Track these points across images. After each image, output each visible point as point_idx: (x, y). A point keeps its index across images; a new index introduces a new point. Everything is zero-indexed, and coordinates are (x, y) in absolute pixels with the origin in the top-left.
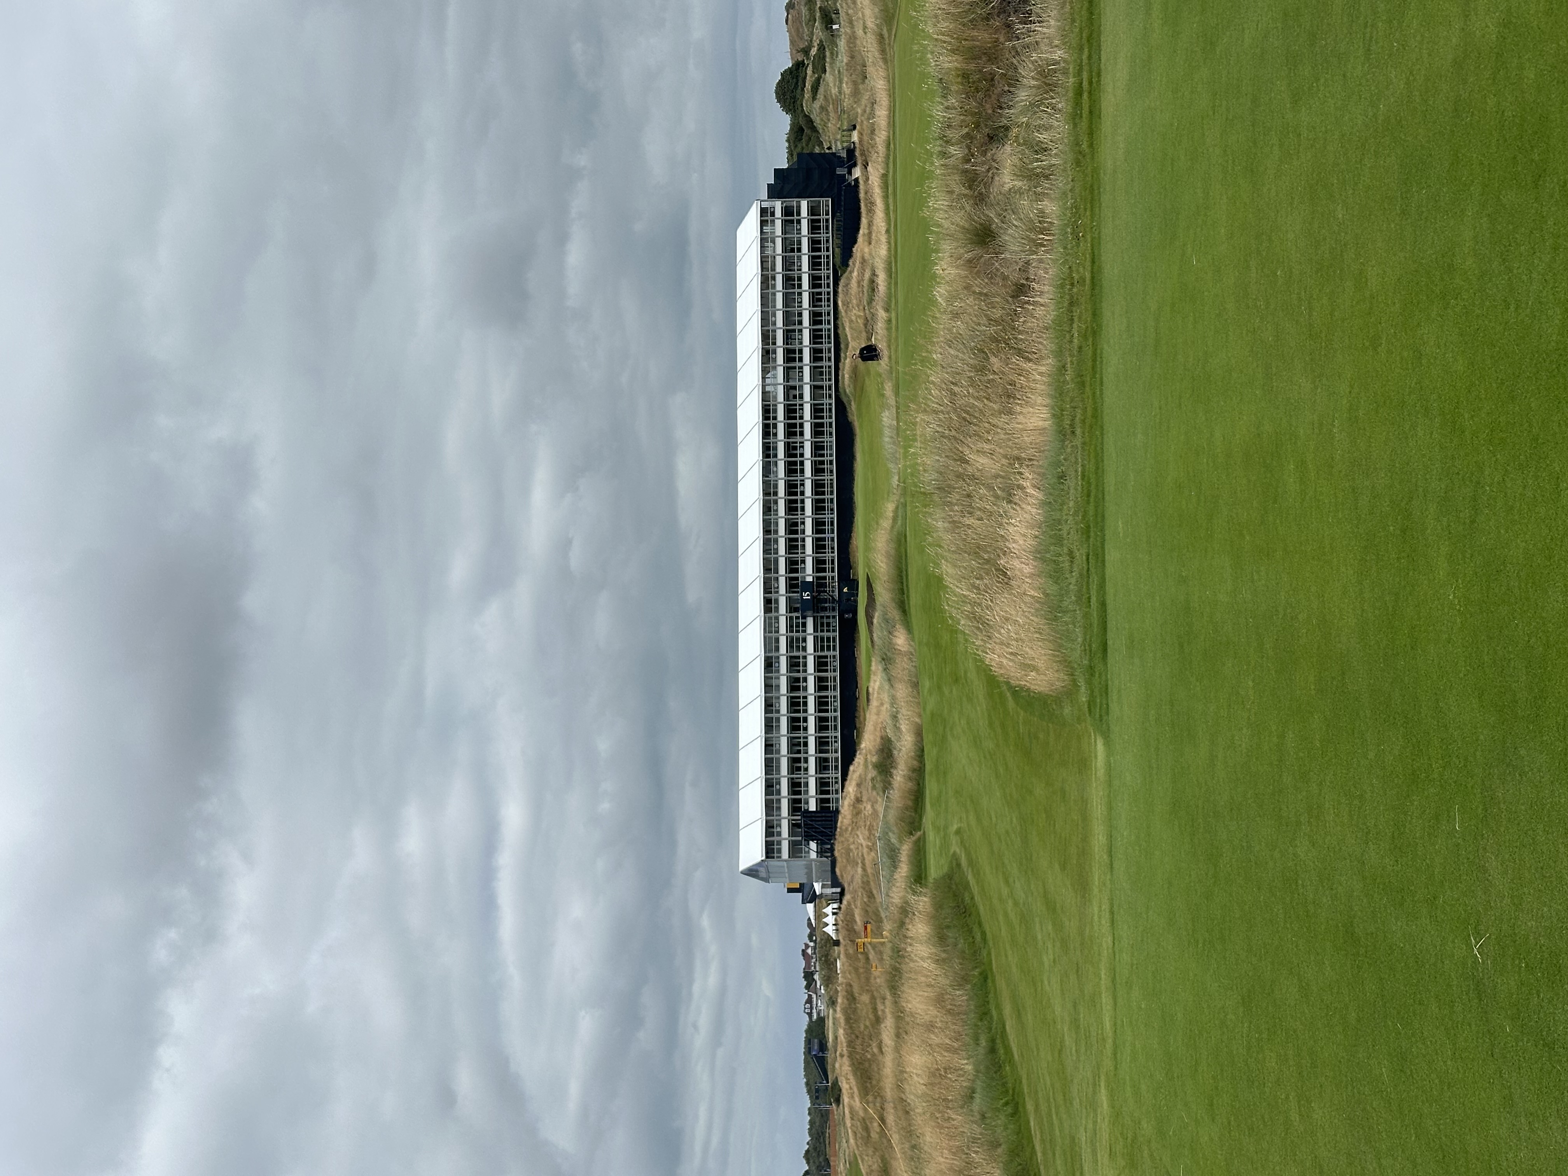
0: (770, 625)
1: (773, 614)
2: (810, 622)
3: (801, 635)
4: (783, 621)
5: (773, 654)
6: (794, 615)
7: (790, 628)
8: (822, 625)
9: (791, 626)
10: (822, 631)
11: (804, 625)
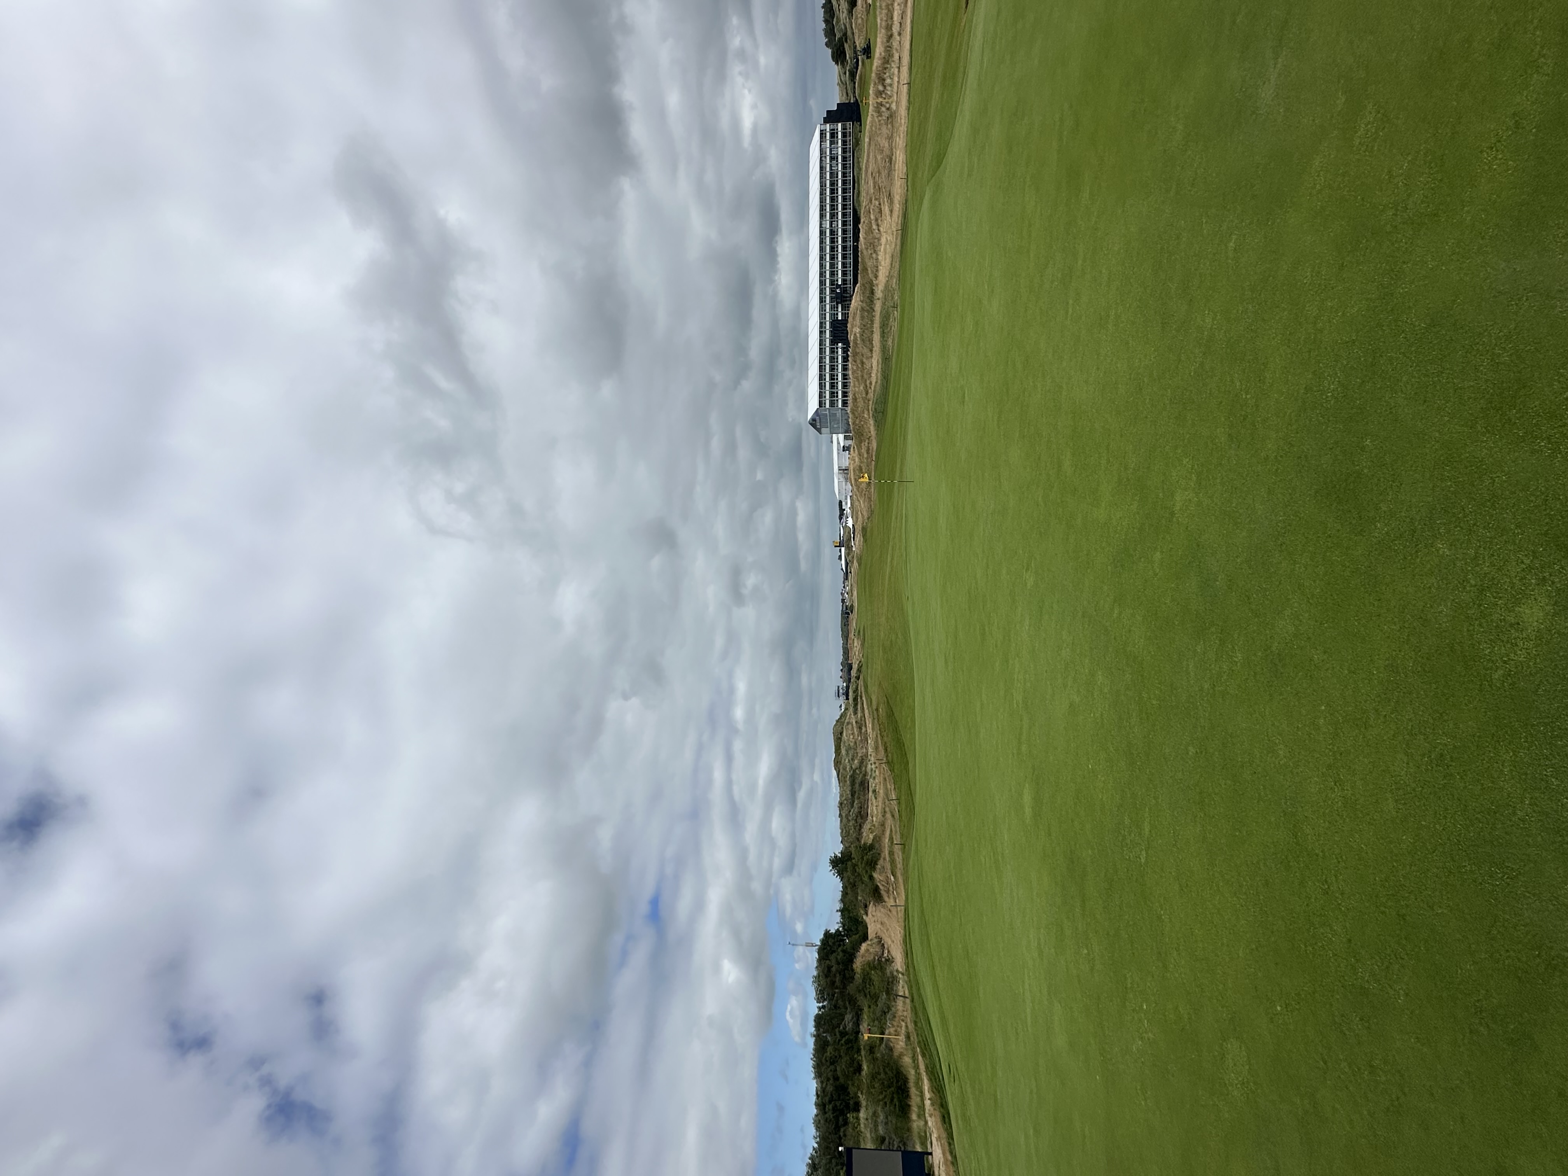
0: (822, 308)
1: (824, 304)
2: (840, 306)
3: (836, 312)
4: (828, 307)
5: (823, 321)
6: (833, 304)
7: (831, 308)
8: (845, 307)
9: (832, 308)
10: (845, 310)
11: (837, 308)
